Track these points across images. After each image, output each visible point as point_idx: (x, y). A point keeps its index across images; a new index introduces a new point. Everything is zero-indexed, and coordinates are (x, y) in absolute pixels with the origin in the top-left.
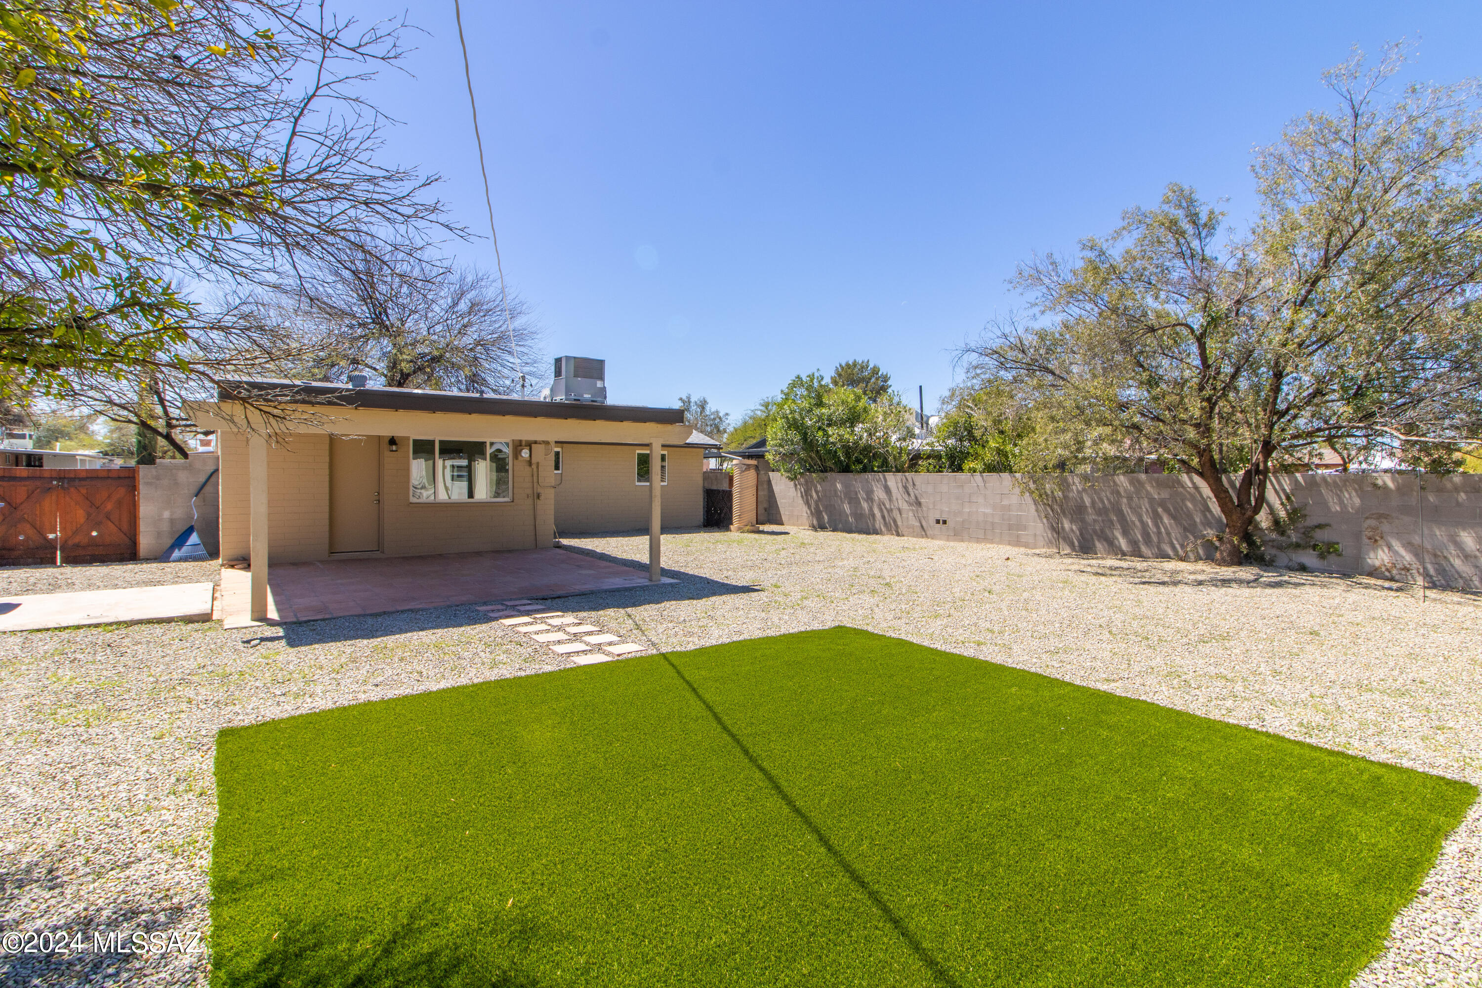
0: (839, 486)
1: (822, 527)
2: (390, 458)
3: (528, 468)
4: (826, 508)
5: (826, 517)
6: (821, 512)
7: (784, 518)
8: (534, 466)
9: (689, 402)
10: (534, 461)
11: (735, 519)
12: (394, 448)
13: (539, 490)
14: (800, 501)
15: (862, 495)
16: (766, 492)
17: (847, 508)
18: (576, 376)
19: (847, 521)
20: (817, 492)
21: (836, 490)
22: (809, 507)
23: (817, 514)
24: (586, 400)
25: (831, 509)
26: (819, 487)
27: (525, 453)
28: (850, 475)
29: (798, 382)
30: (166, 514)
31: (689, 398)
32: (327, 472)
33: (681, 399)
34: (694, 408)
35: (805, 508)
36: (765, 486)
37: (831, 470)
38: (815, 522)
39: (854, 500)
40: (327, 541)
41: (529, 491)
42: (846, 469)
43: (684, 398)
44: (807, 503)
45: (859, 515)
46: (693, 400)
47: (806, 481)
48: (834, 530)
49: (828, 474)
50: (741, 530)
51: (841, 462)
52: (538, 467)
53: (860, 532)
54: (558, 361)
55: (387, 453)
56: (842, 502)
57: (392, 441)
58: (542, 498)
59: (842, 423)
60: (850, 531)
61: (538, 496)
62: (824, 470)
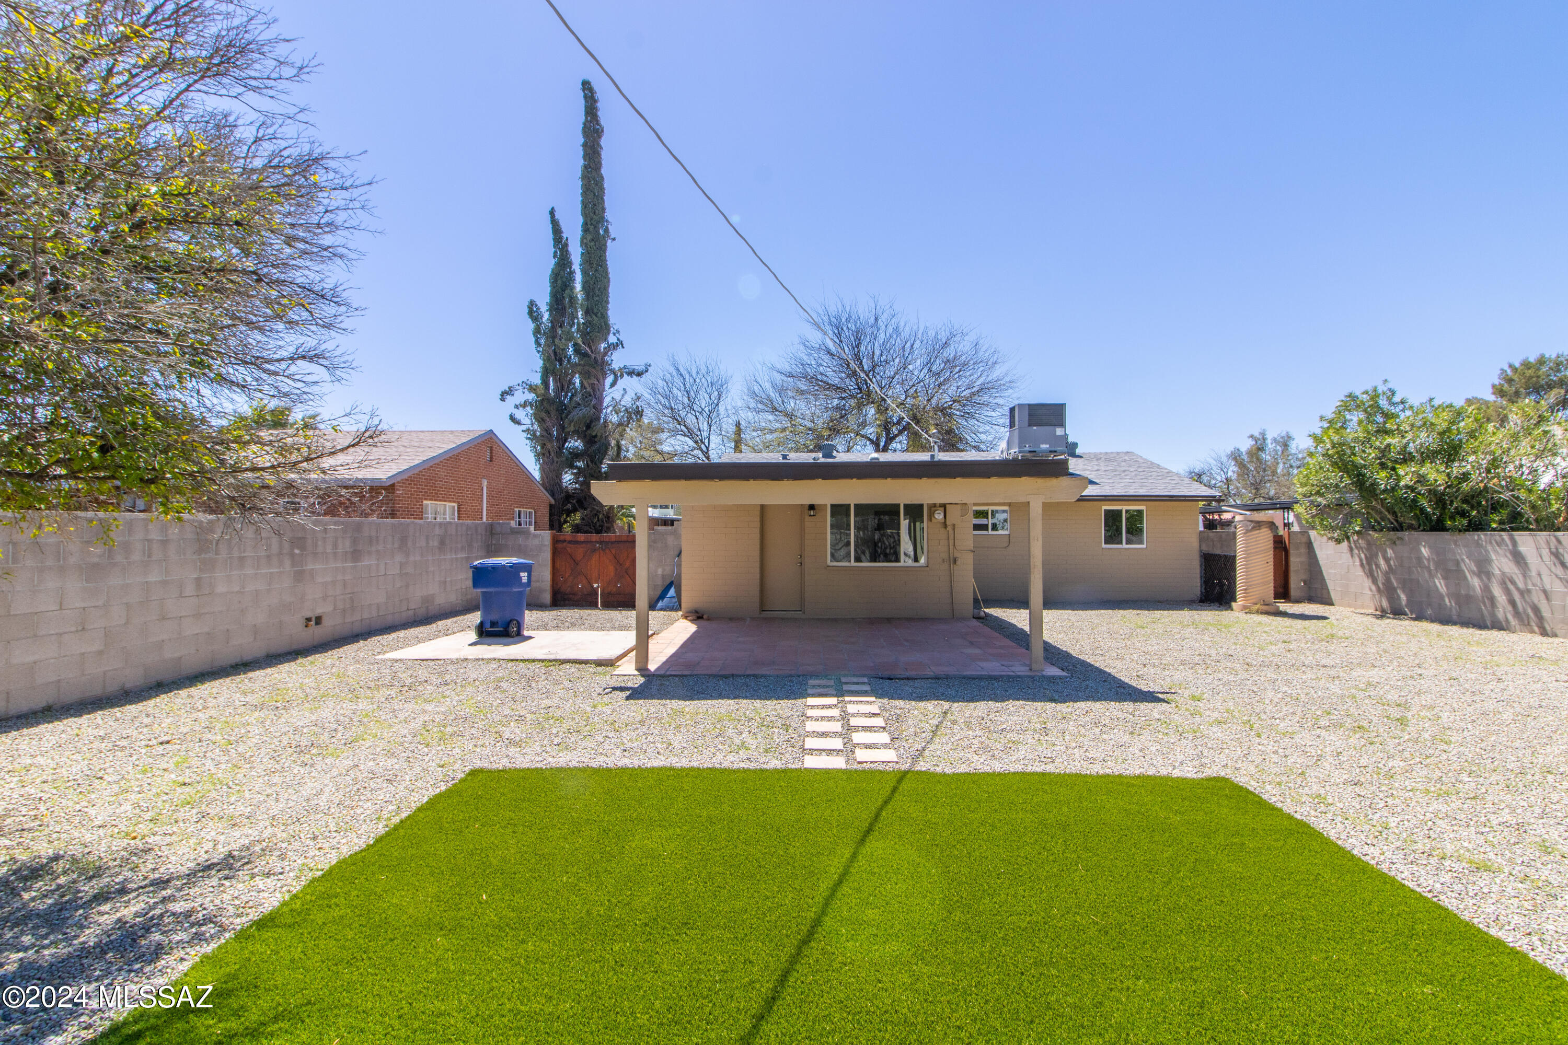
0: (1425, 551)
1: (1397, 613)
2: (809, 522)
3: (943, 530)
4: (1404, 584)
5: (1403, 597)
6: (1395, 589)
7: (1333, 595)
8: (949, 528)
9: (1264, 439)
10: (948, 523)
11: (1239, 594)
12: (812, 512)
13: (957, 555)
14: (1359, 572)
15: (1468, 566)
16: (1304, 559)
17: (1440, 584)
18: (1030, 425)
19: (1441, 606)
20: (1387, 560)
21: (1419, 558)
22: (1374, 581)
23: (1388, 591)
24: (1043, 451)
25: (1411, 586)
26: (1390, 553)
27: (939, 516)
28: (1446, 535)
29: (1351, 402)
30: (660, 571)
31: (1263, 434)
32: (758, 536)
33: (1252, 436)
34: (1270, 445)
35: (1368, 583)
36: (1303, 550)
37: (1411, 527)
38: (1385, 604)
39: (1453, 573)
40: (758, 599)
41: (945, 556)
42: (1438, 526)
43: (1257, 434)
44: (1371, 575)
45: (1464, 599)
46: (1269, 437)
47: (1369, 544)
48: (1419, 618)
49: (1406, 534)
50: (1247, 610)
51: (1427, 516)
52: (954, 529)
53: (1466, 623)
54: (1012, 410)
55: (807, 518)
56: (1432, 576)
57: (812, 507)
58: (959, 562)
59: (1428, 456)
60: (1445, 621)
61: (955, 561)
62: (1399, 527)
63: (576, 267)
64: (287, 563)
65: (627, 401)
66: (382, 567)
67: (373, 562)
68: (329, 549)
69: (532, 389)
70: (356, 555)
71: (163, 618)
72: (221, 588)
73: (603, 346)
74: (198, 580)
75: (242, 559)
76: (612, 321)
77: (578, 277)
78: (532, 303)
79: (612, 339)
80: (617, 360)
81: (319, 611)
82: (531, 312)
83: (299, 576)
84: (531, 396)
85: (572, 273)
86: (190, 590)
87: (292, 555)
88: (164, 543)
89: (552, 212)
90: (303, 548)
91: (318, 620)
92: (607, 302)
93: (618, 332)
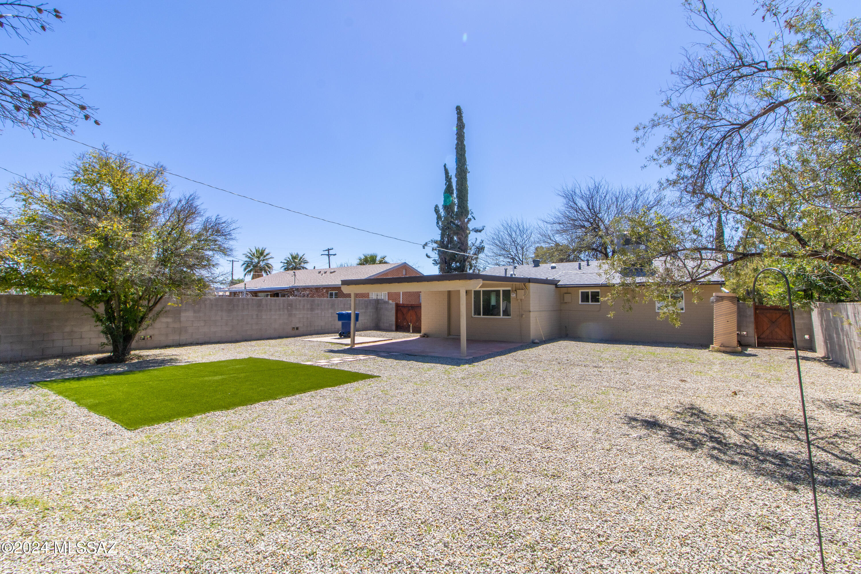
8: (519, 301)
10: (519, 298)
27: (513, 295)
40: (447, 330)
41: (518, 313)
52: (521, 301)
61: (522, 315)
63: (454, 187)
64: (286, 311)
65: (478, 244)
66: (323, 313)
67: (319, 312)
68: (301, 307)
69: (436, 242)
70: (312, 309)
71: (247, 324)
72: (264, 317)
73: (466, 220)
74: (257, 315)
75: (271, 310)
76: (469, 208)
77: (455, 191)
78: (437, 206)
79: (470, 216)
80: (471, 226)
81: (297, 326)
82: (435, 210)
83: (290, 315)
84: (435, 245)
85: (453, 190)
86: (255, 317)
87: (288, 309)
88: (248, 305)
89: (445, 166)
90: (292, 307)
91: (297, 328)
92: (467, 201)
93: (472, 213)
